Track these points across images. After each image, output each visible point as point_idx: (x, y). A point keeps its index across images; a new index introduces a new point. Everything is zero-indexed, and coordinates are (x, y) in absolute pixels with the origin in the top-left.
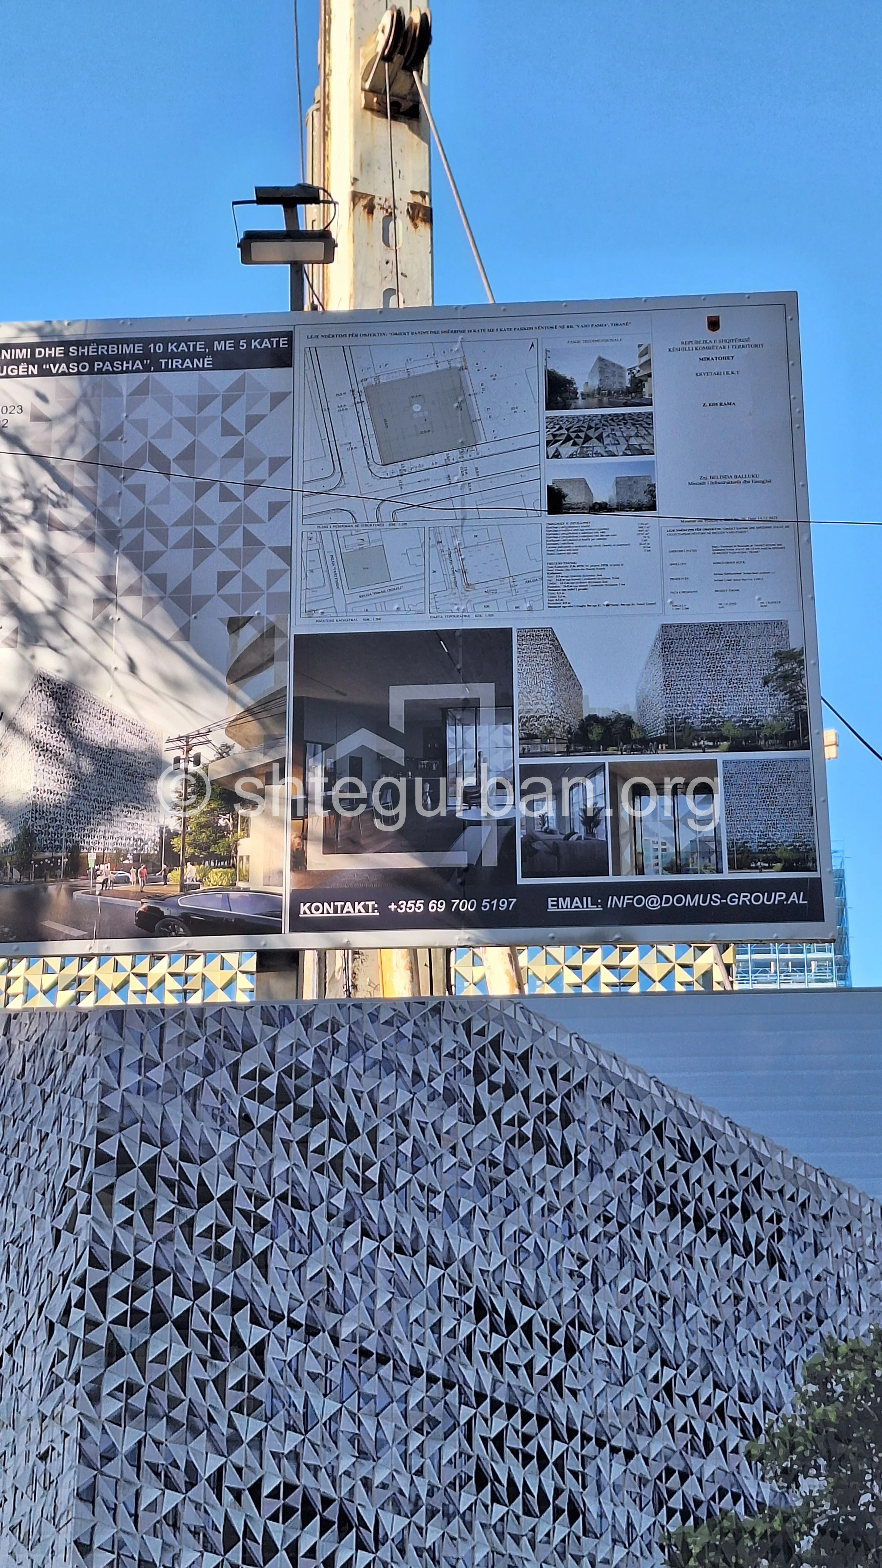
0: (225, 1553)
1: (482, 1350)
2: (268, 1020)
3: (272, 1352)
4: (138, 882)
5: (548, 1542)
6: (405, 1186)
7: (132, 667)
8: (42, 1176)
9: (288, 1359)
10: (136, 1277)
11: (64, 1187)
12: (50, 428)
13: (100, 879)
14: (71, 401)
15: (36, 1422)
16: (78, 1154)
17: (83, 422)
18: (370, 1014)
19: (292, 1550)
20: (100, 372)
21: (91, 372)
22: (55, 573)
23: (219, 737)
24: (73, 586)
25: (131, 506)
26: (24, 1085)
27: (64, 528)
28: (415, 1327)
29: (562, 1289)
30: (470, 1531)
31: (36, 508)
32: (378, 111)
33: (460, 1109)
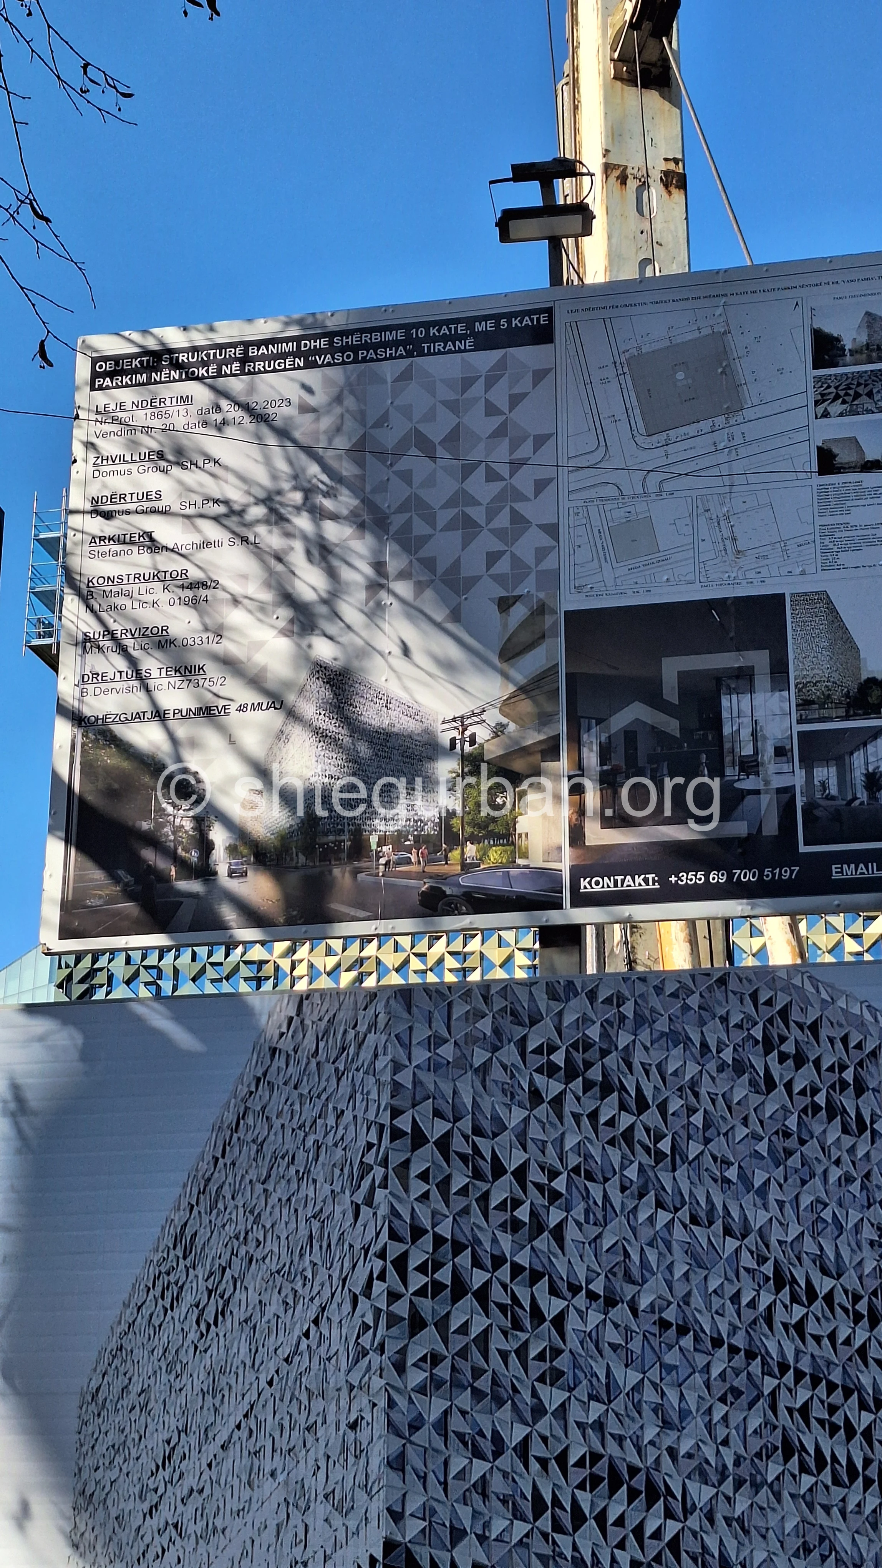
0: (535, 1520)
1: (784, 1320)
2: (553, 995)
3: (573, 1323)
4: (419, 863)
5: (859, 1513)
6: (697, 1157)
7: (406, 651)
8: (339, 1152)
9: (588, 1330)
10: (435, 1250)
11: (361, 1162)
12: (317, 419)
13: (382, 861)
14: (335, 391)
15: (345, 1392)
16: (374, 1130)
17: (347, 411)
18: (655, 987)
19: (601, 1519)
20: (364, 360)
21: (355, 361)
22: (327, 562)
23: (494, 717)
24: (346, 574)
25: (398, 493)
26: (318, 1064)
27: (334, 517)
28: (714, 1298)
29: (862, 1260)
30: (779, 1501)
31: (306, 498)
32: (628, 81)
33: (750, 1081)
